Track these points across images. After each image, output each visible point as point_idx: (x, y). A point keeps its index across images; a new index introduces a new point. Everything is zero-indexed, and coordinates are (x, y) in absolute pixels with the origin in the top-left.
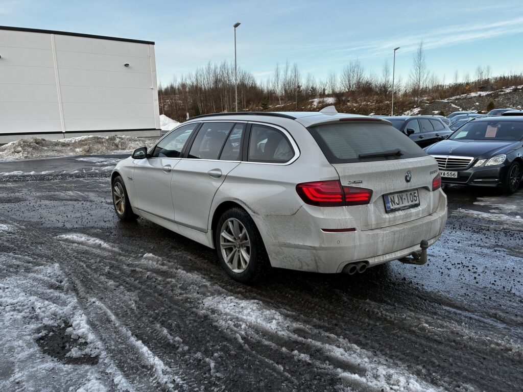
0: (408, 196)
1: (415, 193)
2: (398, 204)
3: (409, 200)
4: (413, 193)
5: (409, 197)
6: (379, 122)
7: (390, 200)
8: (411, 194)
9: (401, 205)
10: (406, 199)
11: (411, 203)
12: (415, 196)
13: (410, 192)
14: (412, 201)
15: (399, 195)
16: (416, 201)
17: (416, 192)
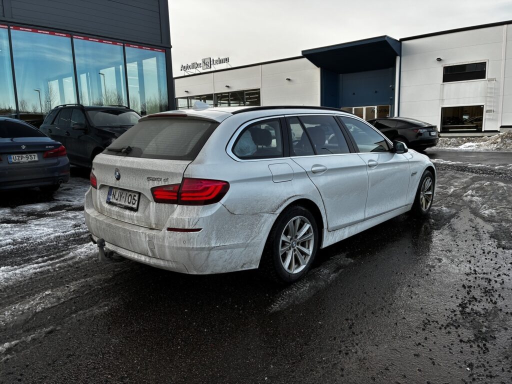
0: (128, 196)
1: (135, 196)
2: (117, 200)
3: (127, 201)
4: (133, 196)
5: (127, 198)
6: (185, 118)
7: (112, 194)
8: (130, 195)
9: (118, 202)
10: (125, 198)
11: (127, 204)
12: (134, 199)
13: (131, 193)
14: (129, 203)
15: (120, 191)
16: (134, 204)
17: (137, 195)
